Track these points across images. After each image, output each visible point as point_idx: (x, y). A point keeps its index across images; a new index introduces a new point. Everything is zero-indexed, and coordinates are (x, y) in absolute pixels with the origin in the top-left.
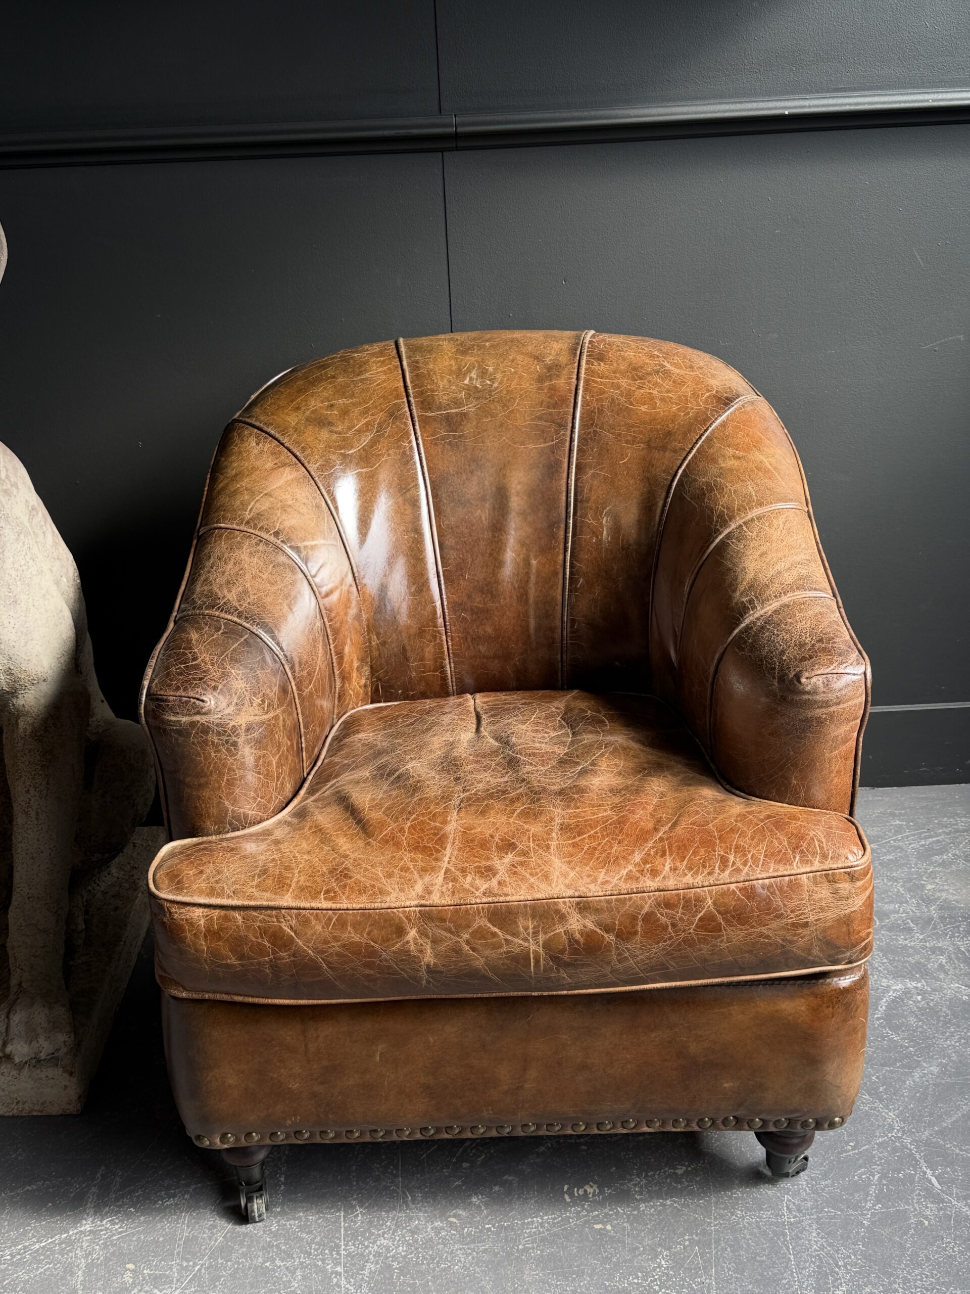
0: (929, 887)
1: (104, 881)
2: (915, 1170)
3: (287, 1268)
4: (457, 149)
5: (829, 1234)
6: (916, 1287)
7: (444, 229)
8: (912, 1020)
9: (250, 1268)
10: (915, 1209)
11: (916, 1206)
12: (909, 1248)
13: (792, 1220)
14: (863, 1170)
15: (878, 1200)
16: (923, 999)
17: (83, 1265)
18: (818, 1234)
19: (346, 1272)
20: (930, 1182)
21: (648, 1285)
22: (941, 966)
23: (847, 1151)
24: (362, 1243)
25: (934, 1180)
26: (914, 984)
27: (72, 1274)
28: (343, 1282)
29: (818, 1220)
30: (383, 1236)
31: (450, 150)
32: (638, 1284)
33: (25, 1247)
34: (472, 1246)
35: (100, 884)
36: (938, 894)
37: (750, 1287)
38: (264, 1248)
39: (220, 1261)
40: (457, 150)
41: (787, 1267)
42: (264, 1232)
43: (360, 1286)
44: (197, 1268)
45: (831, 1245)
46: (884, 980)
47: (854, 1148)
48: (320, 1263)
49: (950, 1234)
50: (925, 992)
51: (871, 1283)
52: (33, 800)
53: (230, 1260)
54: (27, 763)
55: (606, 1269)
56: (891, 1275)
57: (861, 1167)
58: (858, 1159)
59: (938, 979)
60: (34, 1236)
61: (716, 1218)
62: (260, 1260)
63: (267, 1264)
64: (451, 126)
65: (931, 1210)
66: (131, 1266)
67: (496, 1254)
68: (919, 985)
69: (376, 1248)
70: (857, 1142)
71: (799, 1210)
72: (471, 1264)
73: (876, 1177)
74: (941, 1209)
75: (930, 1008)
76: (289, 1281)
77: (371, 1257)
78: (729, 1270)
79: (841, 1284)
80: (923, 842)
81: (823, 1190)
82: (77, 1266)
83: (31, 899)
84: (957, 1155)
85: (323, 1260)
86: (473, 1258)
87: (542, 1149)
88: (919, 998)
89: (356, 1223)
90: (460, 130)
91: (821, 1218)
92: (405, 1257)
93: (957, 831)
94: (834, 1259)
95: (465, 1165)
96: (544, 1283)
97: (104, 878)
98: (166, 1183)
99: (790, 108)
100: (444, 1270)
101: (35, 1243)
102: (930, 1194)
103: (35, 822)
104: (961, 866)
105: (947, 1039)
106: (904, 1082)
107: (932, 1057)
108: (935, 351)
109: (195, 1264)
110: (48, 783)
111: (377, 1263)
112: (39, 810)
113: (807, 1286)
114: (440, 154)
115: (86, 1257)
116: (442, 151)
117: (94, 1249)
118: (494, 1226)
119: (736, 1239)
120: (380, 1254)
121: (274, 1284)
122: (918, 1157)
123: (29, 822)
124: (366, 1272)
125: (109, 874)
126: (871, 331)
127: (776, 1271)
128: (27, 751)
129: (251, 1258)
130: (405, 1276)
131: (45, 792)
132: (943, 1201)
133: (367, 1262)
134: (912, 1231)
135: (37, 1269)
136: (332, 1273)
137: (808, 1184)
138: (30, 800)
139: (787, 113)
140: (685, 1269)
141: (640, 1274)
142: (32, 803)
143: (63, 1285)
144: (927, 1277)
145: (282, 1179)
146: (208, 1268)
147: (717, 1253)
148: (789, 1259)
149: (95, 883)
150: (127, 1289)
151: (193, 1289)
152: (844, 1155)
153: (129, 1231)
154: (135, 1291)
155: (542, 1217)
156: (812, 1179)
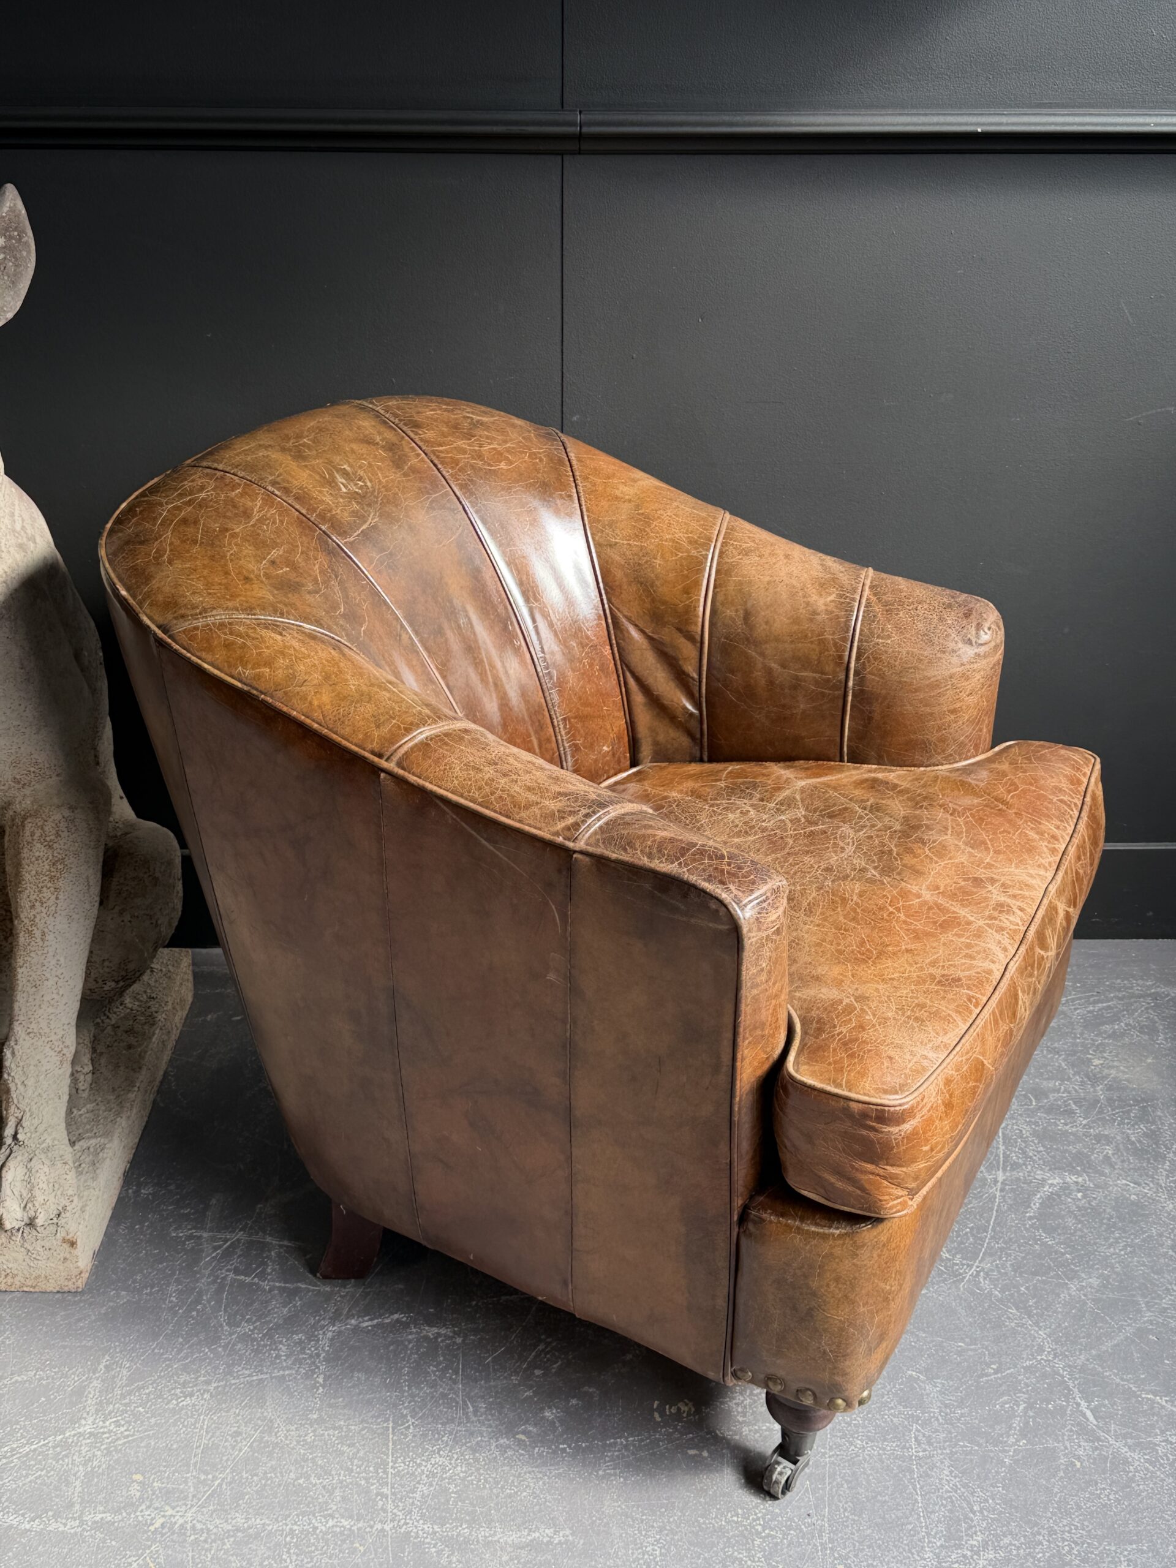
0: (1096, 1062)
1: (115, 1013)
2: (1067, 1402)
3: (324, 1487)
4: (580, 152)
5: (964, 1473)
6: (1064, 1540)
7: (559, 248)
8: (1070, 1222)
9: (280, 1485)
10: (1066, 1448)
11: (1067, 1444)
12: (1057, 1493)
13: (921, 1454)
14: (1006, 1398)
15: (1023, 1434)
16: (1084, 1197)
17: (81, 1474)
18: (951, 1472)
19: (393, 1494)
20: (1084, 1415)
21: (750, 1525)
22: (1107, 1157)
23: (987, 1375)
24: (413, 1460)
25: (1089, 1414)
26: (1074, 1178)
27: (68, 1484)
28: (390, 1506)
29: (951, 1455)
30: (438, 1453)
31: (572, 153)
32: (737, 1522)
33: (13, 1450)
34: (543, 1469)
35: (110, 1016)
36: (1106, 1071)
37: (869, 1531)
38: (296, 1462)
39: (245, 1476)
40: (579, 154)
41: (913, 1510)
42: (298, 1442)
43: (410, 1512)
44: (217, 1483)
45: (965, 1486)
46: (1039, 1172)
47: (996, 1372)
48: (363, 1482)
49: (1105, 1479)
50: (1087, 1189)
51: (1011, 1533)
52: (38, 917)
53: (257, 1475)
54: (34, 873)
55: (700, 1502)
56: (1036, 1524)
57: (1003, 1394)
58: (1001, 1385)
59: (1102, 1174)
60: (23, 1436)
61: (831, 1448)
62: (292, 1475)
63: (301, 1481)
64: (574, 124)
65: (1084, 1449)
66: (138, 1477)
68: (1080, 1179)
69: (429, 1466)
70: (1000, 1364)
71: (930, 1443)
72: (542, 1491)
73: (1021, 1407)
74: (1096, 1448)
75: (1092, 1208)
76: (326, 1503)
77: (424, 1477)
78: (845, 1510)
79: (975, 1533)
80: (1091, 1008)
81: (958, 1420)
82: (75, 1475)
83: (31, 1035)
84: (1118, 1385)
85: (367, 1479)
86: (544, 1484)
87: (629, 1357)
88: (1080, 1195)
89: (406, 1436)
90: (585, 130)
91: (956, 1453)
92: (463, 1479)
93: (1132, 996)
94: (969, 1503)
95: (538, 1372)
96: (627, 1517)
97: (115, 1010)
98: (182, 1379)
99: (983, 124)
100: (510, 1496)
101: (24, 1445)
102: (1083, 1430)
103: (41, 943)
104: (1136, 1039)
105: (1110, 1245)
106: (1058, 1295)
107: (1092, 1267)
108: (1139, 424)
109: (215, 1478)
110: (57, 898)
111: (431, 1485)
112: (46, 930)
113: (936, 1533)
114: (559, 157)
115: (85, 1464)
116: (562, 154)
117: (94, 1455)
118: (569, 1447)
119: (854, 1473)
120: (434, 1475)
121: (308, 1505)
122: (1071, 1385)
123: (33, 943)
124: (418, 1495)
125: (121, 1004)
127: (900, 1514)
128: (34, 859)
129: (281, 1473)
130: (463, 1502)
131: (53, 908)
132: (1099, 1439)
133: (419, 1483)
134: (1062, 1474)
135: (27, 1476)
136: (377, 1495)
137: (941, 1411)
138: (35, 917)
139: (979, 130)
140: (794, 1507)
141: (739, 1511)
142: (37, 920)
143: (57, 1496)
144: (1077, 1528)
145: (321, 1380)
146: (231, 1483)
147: (831, 1489)
148: (916, 1500)
150: (133, 1504)
151: (211, 1508)
152: (984, 1379)
153: (137, 1435)
154: (143, 1507)
155: (626, 1439)
156: (946, 1406)
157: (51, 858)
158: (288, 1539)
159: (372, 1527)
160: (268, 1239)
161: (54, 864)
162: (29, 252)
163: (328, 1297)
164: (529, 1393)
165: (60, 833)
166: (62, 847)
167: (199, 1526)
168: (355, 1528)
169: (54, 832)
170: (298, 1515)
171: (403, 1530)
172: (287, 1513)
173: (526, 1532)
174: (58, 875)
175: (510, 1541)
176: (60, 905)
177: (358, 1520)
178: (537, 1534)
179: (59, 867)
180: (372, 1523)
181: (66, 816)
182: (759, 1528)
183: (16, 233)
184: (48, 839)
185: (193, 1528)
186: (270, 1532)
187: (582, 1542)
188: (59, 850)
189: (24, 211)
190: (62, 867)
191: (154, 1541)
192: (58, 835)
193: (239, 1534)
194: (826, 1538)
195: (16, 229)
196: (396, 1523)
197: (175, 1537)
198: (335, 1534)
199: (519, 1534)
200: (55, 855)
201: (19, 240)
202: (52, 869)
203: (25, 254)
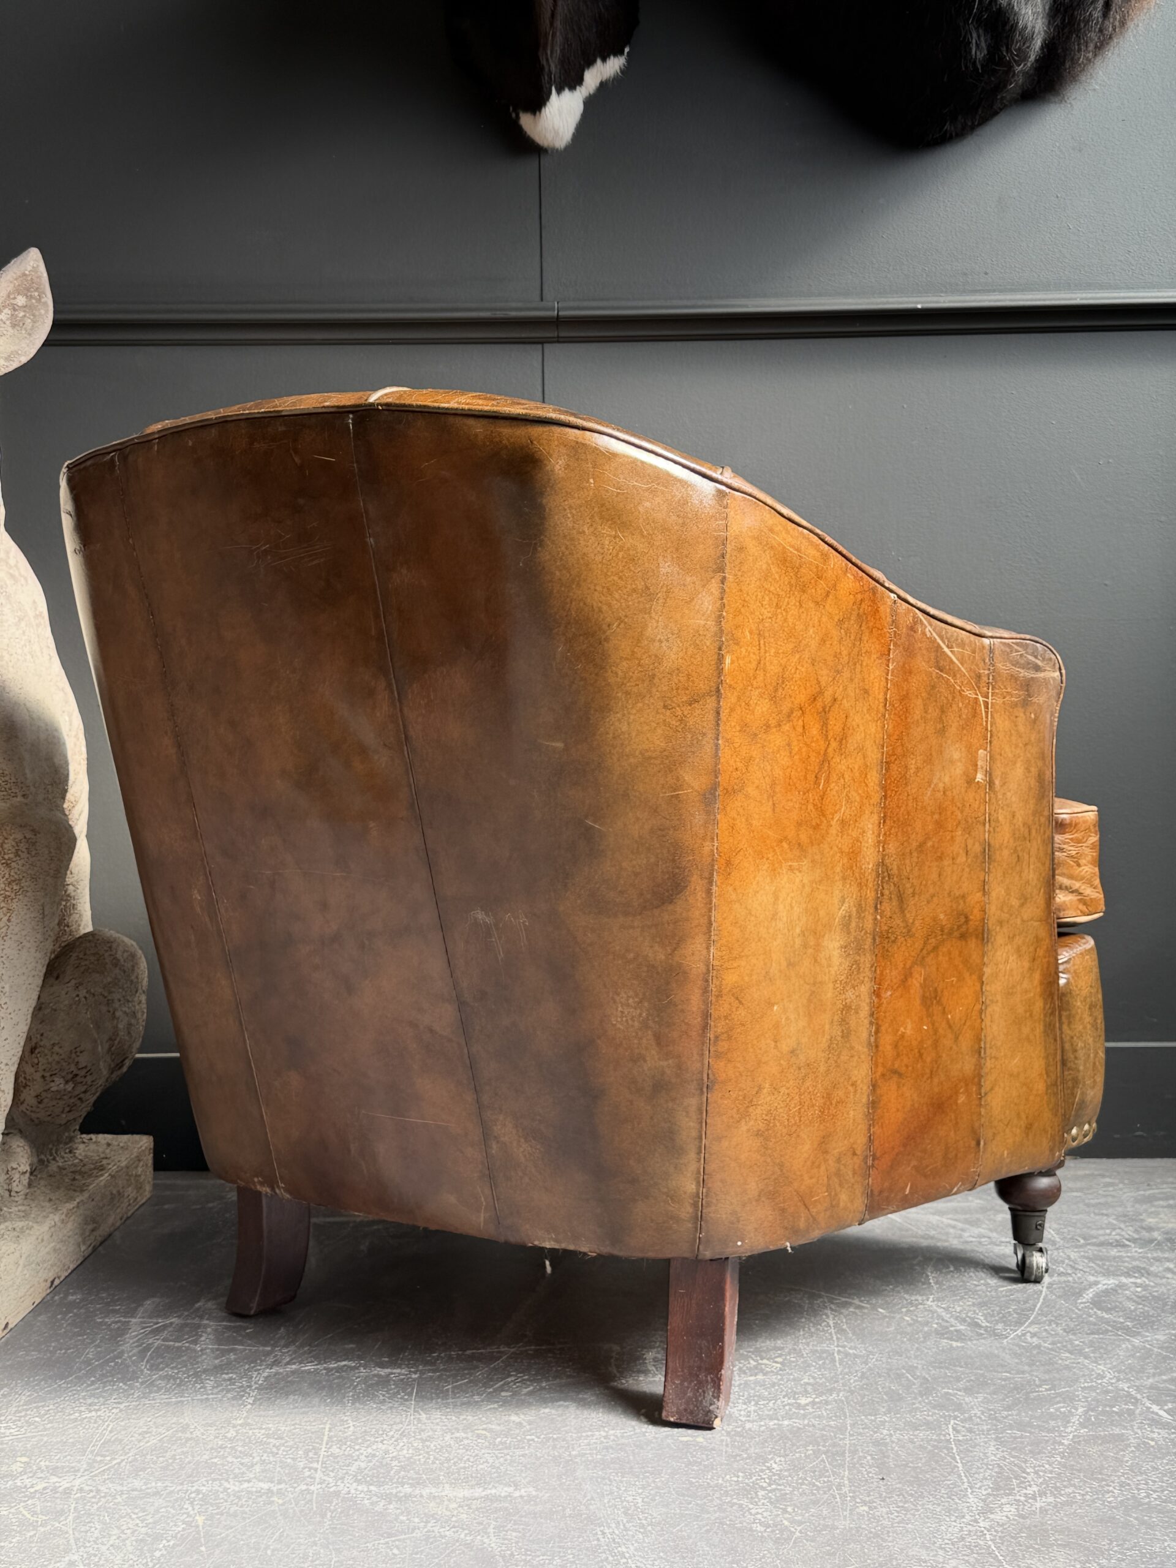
0: (1150, 1220)
2: (1135, 1406)
3: (242, 1464)
4: (558, 340)
5: (1013, 1449)
8: (1130, 1305)
10: (1137, 1433)
11: (1138, 1431)
12: (1128, 1461)
13: (960, 1438)
14: (1062, 1405)
15: (1084, 1426)
16: (1143, 1290)
18: (997, 1449)
19: (324, 1467)
20: (1157, 1414)
21: (753, 1481)
23: (1037, 1391)
24: (350, 1446)
25: (1162, 1413)
26: (1133, 1280)
28: (319, 1475)
29: (997, 1439)
30: (382, 1442)
31: (552, 341)
34: (506, 1451)
35: (58, 1159)
36: (1163, 1225)
38: (212, 1449)
39: (149, 1457)
40: (558, 342)
41: (952, 1472)
43: (342, 1478)
44: (115, 1462)
45: (1015, 1457)
46: (1090, 1276)
47: (1047, 1390)
48: (289, 1461)
50: (1147, 1286)
51: (1074, 1486)
53: (164, 1457)
56: (1104, 1480)
57: (1059, 1402)
58: (1055, 1398)
59: (1164, 1278)
61: (851, 1435)
63: (215, 1460)
64: (552, 308)
65: (1157, 1432)
66: (24, 1459)
67: (538, 1458)
68: (1139, 1281)
69: (370, 1450)
70: (1053, 1385)
71: (970, 1432)
73: (1080, 1410)
75: (1154, 1297)
76: (243, 1473)
77: (362, 1457)
78: (869, 1472)
79: (1030, 1486)
80: (1142, 1193)
81: (1004, 1418)
85: (294, 1459)
86: (506, 1460)
88: (1139, 1289)
89: (345, 1434)
90: (562, 313)
91: (1002, 1437)
94: (1020, 1467)
95: (503, 1394)
98: (89, 1401)
100: (464, 1468)
106: (1119, 1346)
107: (1157, 1329)
108: (1106, 585)
109: (113, 1459)
111: (370, 1462)
113: (981, 1486)
114: (539, 346)
116: (542, 342)
119: (880, 1450)
120: (374, 1455)
121: (221, 1475)
122: (1139, 1396)
124: (354, 1468)
125: (70, 1152)
126: (1030, 559)
127: (936, 1475)
129: (193, 1455)
130: (407, 1472)
133: (356, 1460)
134: (1133, 1449)
136: (304, 1468)
137: (983, 1413)
139: (919, 306)
140: (806, 1471)
141: (740, 1474)
145: (250, 1400)
146: (131, 1462)
147: (852, 1460)
148: (956, 1466)
149: (51, 1155)
150: (12, 1476)
151: (106, 1477)
152: (1035, 1394)
153: (29, 1435)
154: (25, 1477)
155: (607, 1432)
156: (990, 1410)
157: (7, 876)
158: (193, 1495)
159: (295, 1488)
160: (206, 1322)
161: (9, 883)
162: (47, 311)
163: (268, 1354)
164: (496, 1406)
165: (20, 853)
166: (20, 867)
167: (87, 1488)
168: (275, 1489)
169: (13, 850)
170: (207, 1481)
171: (331, 1490)
172: (196, 1479)
173: (481, 1489)
174: (13, 895)
175: (461, 1495)
176: (11, 927)
177: (279, 1483)
178: (493, 1491)
179: (15, 888)
180: (295, 1485)
181: (28, 836)
182: (765, 1485)
183: (36, 294)
184: (6, 857)
185: (81, 1490)
186: (172, 1492)
187: (548, 1495)
188: (16, 870)
189: (45, 275)
190: (18, 887)
191: (33, 1498)
192: (17, 855)
193: (136, 1493)
194: (846, 1489)
195: (37, 290)
196: (324, 1486)
197: (57, 1495)
198: (249, 1492)
199: (471, 1491)
200: (12, 874)
201: (39, 300)
202: (7, 888)
203: (43, 312)
